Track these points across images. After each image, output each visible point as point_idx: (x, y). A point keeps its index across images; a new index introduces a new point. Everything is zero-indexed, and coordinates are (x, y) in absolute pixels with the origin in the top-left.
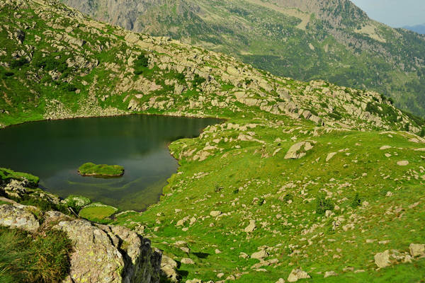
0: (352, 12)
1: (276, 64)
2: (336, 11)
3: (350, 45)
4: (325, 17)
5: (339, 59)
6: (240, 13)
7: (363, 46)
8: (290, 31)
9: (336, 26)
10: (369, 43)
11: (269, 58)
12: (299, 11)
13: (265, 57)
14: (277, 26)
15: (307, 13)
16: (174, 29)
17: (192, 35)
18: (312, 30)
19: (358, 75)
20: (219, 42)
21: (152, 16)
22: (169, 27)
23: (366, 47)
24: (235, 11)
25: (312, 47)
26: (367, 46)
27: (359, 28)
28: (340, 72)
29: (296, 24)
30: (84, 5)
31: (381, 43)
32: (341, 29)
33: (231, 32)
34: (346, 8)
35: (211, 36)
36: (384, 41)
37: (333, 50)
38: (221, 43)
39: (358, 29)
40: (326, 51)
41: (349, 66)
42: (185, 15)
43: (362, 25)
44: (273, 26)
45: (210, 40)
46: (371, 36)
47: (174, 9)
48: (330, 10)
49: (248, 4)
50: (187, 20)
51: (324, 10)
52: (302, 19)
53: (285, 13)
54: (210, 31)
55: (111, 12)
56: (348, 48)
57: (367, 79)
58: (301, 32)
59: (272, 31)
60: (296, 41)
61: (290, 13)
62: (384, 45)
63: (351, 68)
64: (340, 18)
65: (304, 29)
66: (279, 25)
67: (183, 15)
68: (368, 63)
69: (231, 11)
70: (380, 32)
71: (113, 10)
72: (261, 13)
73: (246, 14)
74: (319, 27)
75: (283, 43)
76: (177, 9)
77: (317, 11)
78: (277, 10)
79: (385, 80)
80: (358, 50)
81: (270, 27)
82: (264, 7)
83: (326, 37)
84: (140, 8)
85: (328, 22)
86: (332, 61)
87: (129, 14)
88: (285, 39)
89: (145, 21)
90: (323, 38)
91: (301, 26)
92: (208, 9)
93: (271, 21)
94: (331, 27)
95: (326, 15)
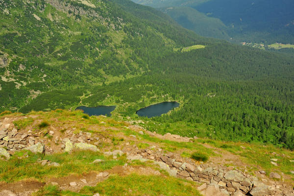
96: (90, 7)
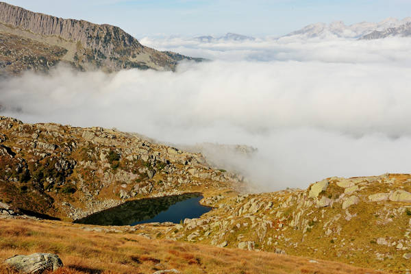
0: (123, 37)
2: (105, 38)
4: (93, 45)
8: (56, 63)
9: (108, 55)
12: (61, 38)
14: (39, 59)
15: (71, 41)
27: (134, 56)
29: (62, 55)
32: (115, 59)
34: (115, 34)
36: (162, 68)
39: (133, 57)
43: (135, 53)
44: (34, 58)
46: (148, 64)
48: (98, 38)
51: (91, 37)
52: (67, 48)
53: (44, 42)
61: (51, 42)
64: (111, 46)
66: (42, 58)
70: (156, 60)
72: (13, 43)
74: (89, 58)
77: (83, 39)
78: (32, 38)
81: (30, 61)
82: (16, 36)
85: (99, 51)
91: (68, 57)
93: (31, 53)
94: (104, 57)
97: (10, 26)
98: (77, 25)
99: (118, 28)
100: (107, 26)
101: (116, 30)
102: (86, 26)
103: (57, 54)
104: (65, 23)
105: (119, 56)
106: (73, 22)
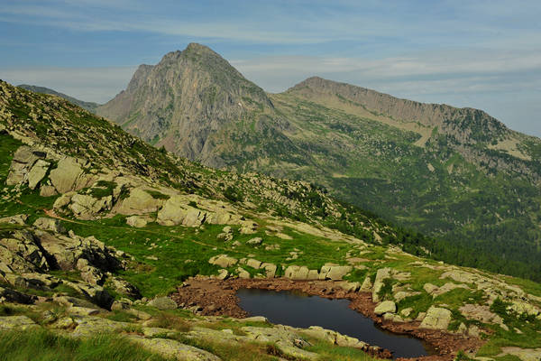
0: (485, 124)
1: (379, 189)
2: (463, 123)
3: (482, 164)
5: (466, 182)
6: (343, 129)
7: (499, 166)
8: (405, 148)
9: (463, 141)
10: (507, 162)
11: (371, 182)
12: (419, 124)
13: (365, 180)
14: (389, 143)
15: (429, 127)
16: (250, 149)
17: (271, 155)
18: (433, 148)
19: (489, 201)
20: (304, 163)
21: (226, 134)
22: (244, 146)
23: (502, 166)
24: (337, 127)
25: (431, 168)
26: (505, 165)
27: (495, 143)
28: (465, 198)
29: (414, 141)
30: (153, 124)
31: (524, 161)
32: (469, 145)
33: (326, 152)
34: (476, 119)
35: (296, 156)
36: (529, 158)
37: (459, 171)
38: (307, 164)
39: (493, 144)
40: (450, 172)
41: (478, 190)
42: (265, 132)
43: (498, 139)
44: (384, 143)
45: (293, 161)
46: (510, 153)
47: (252, 125)
48: (456, 122)
49: (354, 119)
50: (266, 137)
51: (448, 122)
52: (422, 134)
53: (401, 128)
54: (295, 150)
55: (182, 131)
56: (479, 168)
57: (503, 207)
58: (419, 150)
59: (382, 150)
60: (411, 161)
61: (409, 128)
62: (527, 163)
63: (480, 192)
64: (469, 131)
65: (423, 146)
66: (392, 143)
67: (262, 133)
68: (505, 186)
69: (332, 127)
70: (525, 148)
71: (184, 129)
72: (370, 128)
73: (350, 130)
74: (441, 144)
75: (395, 163)
76: (256, 125)
77: (440, 124)
78: (391, 124)
79: (530, 208)
80: (493, 171)
81: (379, 146)
82: (375, 122)
83: (451, 155)
84: (214, 125)
85: (454, 137)
86: (457, 184)
87: (200, 133)
88: (397, 159)
89: (216, 140)
90: (448, 157)
91: (420, 143)
92: (301, 126)
93: (383, 137)
94: (458, 143)
95: (450, 129)
96: (518, 160)
97: (375, 114)
98: (438, 110)
99: (481, 111)
100: (468, 110)
101: (479, 114)
102: (446, 110)
103: (409, 140)
104: (425, 108)
105: (475, 142)
106: (435, 106)
